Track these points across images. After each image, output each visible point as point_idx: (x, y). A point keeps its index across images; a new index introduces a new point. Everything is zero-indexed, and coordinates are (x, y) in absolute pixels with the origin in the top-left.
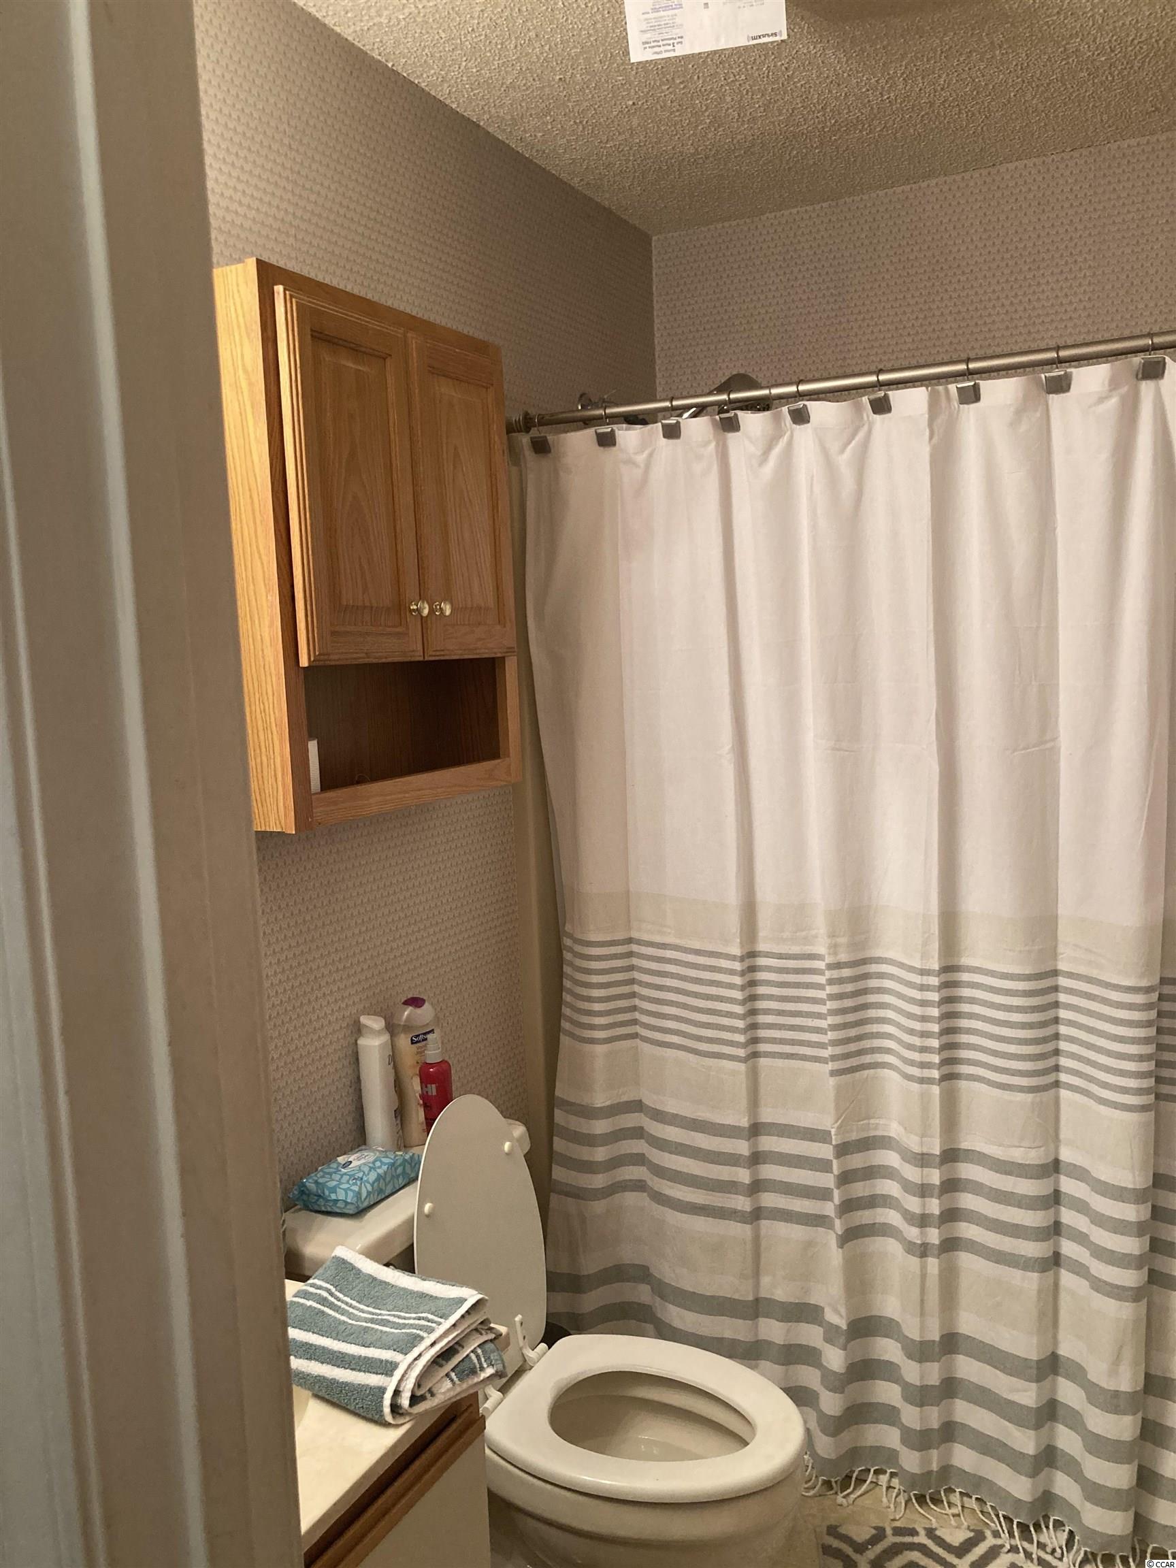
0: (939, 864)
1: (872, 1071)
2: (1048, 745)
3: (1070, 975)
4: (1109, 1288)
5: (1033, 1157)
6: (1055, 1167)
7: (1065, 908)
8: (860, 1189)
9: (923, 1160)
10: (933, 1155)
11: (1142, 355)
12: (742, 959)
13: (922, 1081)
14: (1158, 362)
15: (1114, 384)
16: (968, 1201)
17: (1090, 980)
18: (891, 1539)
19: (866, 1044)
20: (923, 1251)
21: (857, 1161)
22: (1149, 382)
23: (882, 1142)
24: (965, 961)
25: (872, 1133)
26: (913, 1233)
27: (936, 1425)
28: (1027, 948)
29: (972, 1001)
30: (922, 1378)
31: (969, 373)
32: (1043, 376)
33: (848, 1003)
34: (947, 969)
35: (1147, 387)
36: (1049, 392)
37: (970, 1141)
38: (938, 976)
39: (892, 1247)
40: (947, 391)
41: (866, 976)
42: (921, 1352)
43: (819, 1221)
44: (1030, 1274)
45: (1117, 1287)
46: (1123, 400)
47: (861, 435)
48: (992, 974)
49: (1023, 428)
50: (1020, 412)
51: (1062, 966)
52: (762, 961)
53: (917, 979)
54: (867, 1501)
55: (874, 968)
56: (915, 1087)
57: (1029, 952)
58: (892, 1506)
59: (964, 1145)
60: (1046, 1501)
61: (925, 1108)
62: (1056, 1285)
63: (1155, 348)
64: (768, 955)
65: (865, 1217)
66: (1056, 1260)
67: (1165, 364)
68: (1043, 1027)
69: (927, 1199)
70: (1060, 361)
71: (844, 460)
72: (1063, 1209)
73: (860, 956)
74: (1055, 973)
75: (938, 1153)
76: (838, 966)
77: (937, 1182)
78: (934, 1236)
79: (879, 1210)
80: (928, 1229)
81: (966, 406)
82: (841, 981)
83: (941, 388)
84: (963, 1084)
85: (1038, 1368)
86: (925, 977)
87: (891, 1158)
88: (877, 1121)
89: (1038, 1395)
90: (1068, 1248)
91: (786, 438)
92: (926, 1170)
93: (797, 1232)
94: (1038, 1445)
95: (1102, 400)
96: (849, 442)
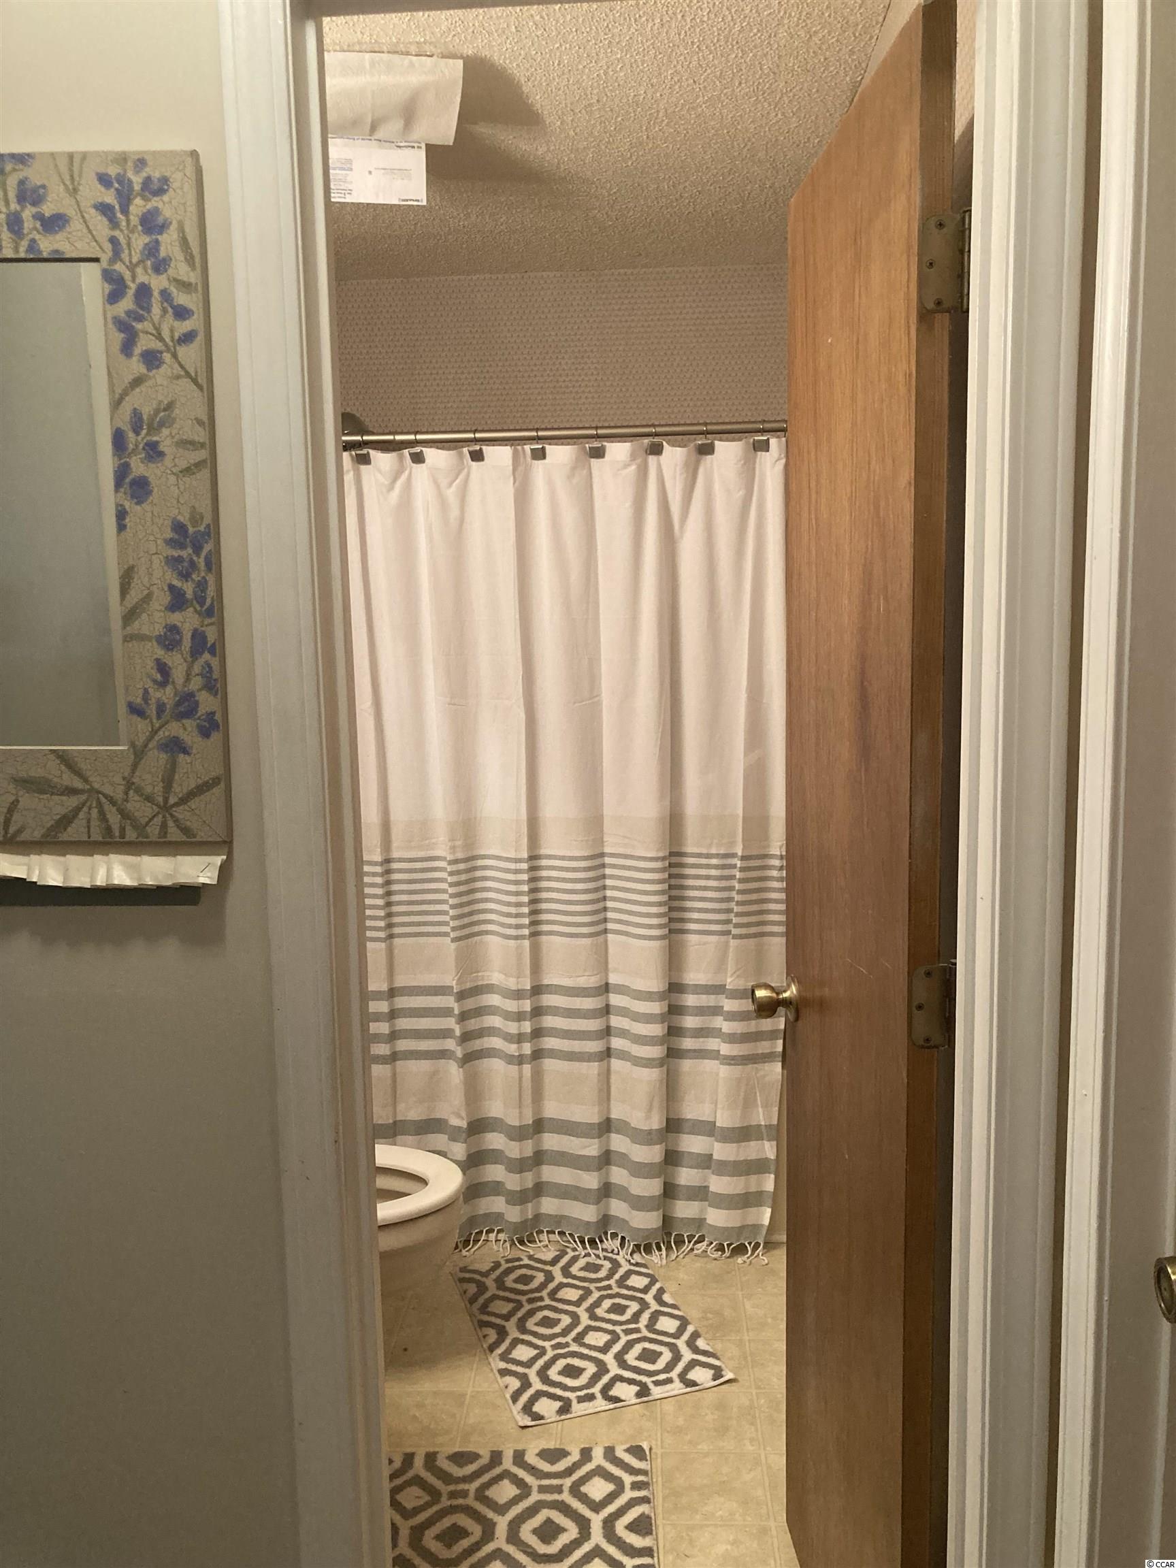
0: (527, 784)
1: (479, 937)
2: (596, 699)
3: (613, 855)
4: (645, 1062)
5: (591, 981)
6: (606, 988)
7: (608, 811)
8: (473, 1024)
9: (518, 995)
10: (524, 990)
11: (651, 439)
12: (381, 864)
13: (517, 938)
14: (659, 445)
15: (633, 457)
16: (549, 1021)
17: (626, 857)
18: (504, 1266)
19: (476, 918)
20: (520, 1060)
21: (470, 1003)
22: (653, 456)
23: (489, 989)
24: (543, 852)
25: (480, 983)
26: (512, 1049)
27: (530, 1186)
28: (586, 838)
29: (549, 879)
30: (521, 1154)
31: (539, 438)
32: (587, 445)
33: (462, 888)
34: (532, 858)
35: (652, 459)
36: (592, 457)
37: (551, 978)
38: (527, 862)
39: (497, 1064)
40: (523, 450)
41: (475, 869)
42: (519, 1134)
43: (443, 1054)
44: (592, 1064)
45: (649, 1059)
46: (639, 467)
47: (462, 477)
48: (563, 858)
49: (575, 481)
50: (574, 469)
51: (607, 850)
52: (395, 866)
53: (512, 866)
54: (485, 1250)
55: (480, 863)
56: (512, 943)
57: (587, 841)
58: (501, 1249)
59: (546, 982)
60: (605, 1221)
61: (519, 957)
62: (609, 1070)
63: (657, 435)
64: (401, 860)
65: (477, 1044)
66: (608, 1053)
67: (663, 446)
68: (597, 892)
69: (522, 1023)
70: (598, 437)
71: (451, 493)
72: (611, 1016)
73: (470, 854)
74: (602, 855)
75: (529, 988)
76: (456, 862)
77: (529, 1010)
78: (527, 1049)
79: (486, 1039)
80: (523, 1044)
81: (536, 462)
82: (458, 872)
83: (519, 448)
84: (544, 938)
85: (599, 1129)
86: (518, 864)
87: (494, 1000)
88: (483, 973)
89: (599, 1147)
90: (617, 1043)
91: (407, 473)
92: (521, 1001)
93: (425, 1065)
94: (599, 1182)
95: (626, 466)
96: (454, 481)
